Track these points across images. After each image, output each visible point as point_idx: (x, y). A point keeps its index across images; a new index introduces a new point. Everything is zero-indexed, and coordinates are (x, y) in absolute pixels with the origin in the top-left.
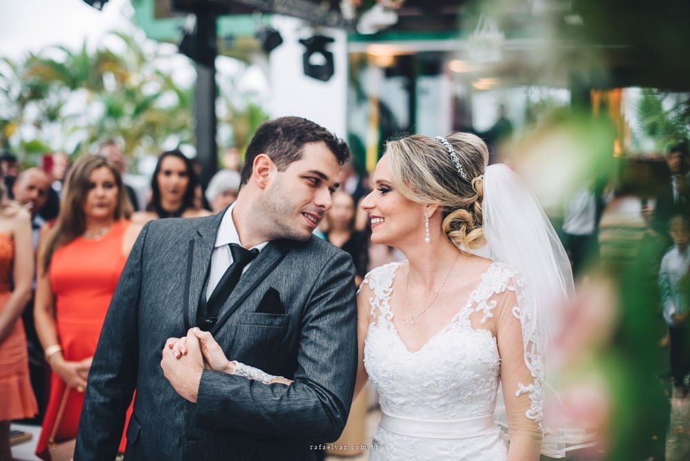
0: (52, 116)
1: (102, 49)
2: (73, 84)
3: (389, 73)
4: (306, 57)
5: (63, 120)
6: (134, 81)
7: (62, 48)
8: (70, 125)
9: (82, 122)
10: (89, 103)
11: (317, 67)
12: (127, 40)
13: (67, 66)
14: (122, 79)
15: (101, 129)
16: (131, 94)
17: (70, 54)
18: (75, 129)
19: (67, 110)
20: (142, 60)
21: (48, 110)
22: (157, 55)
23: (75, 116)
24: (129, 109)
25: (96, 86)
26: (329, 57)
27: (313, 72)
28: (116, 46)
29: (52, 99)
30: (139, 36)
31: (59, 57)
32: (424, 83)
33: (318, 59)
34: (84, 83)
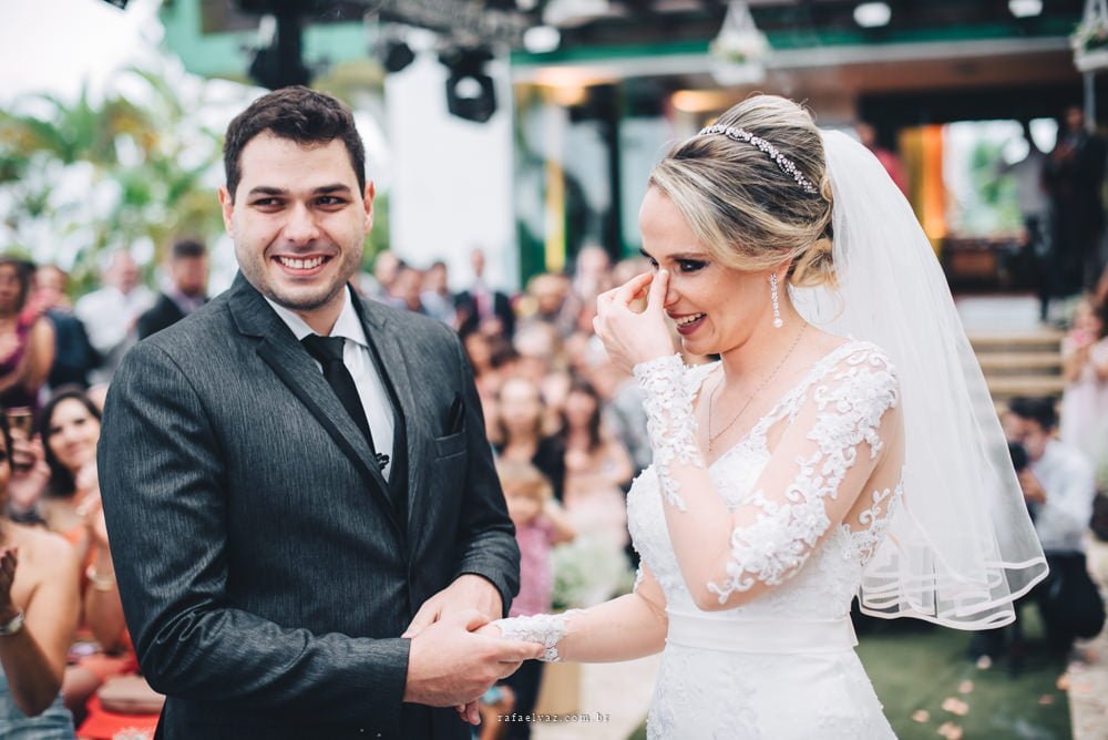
0: (36, 208)
1: (114, 98)
2: (68, 154)
3: (576, 114)
4: (451, 85)
5: (53, 215)
6: (165, 146)
7: (48, 98)
8: (65, 223)
9: (84, 217)
10: (94, 185)
11: (468, 100)
12: (154, 81)
13: (57, 126)
14: (147, 143)
15: (115, 224)
16: (161, 167)
17: (60, 107)
18: (73, 228)
19: (57, 200)
20: (178, 112)
21: (28, 199)
22: (202, 102)
23: (73, 207)
24: (159, 191)
25: (106, 155)
26: (487, 84)
27: (463, 109)
28: (135, 91)
29: (33, 182)
30: (172, 70)
31: (43, 112)
32: (633, 129)
33: (469, 88)
34: (86, 152)
